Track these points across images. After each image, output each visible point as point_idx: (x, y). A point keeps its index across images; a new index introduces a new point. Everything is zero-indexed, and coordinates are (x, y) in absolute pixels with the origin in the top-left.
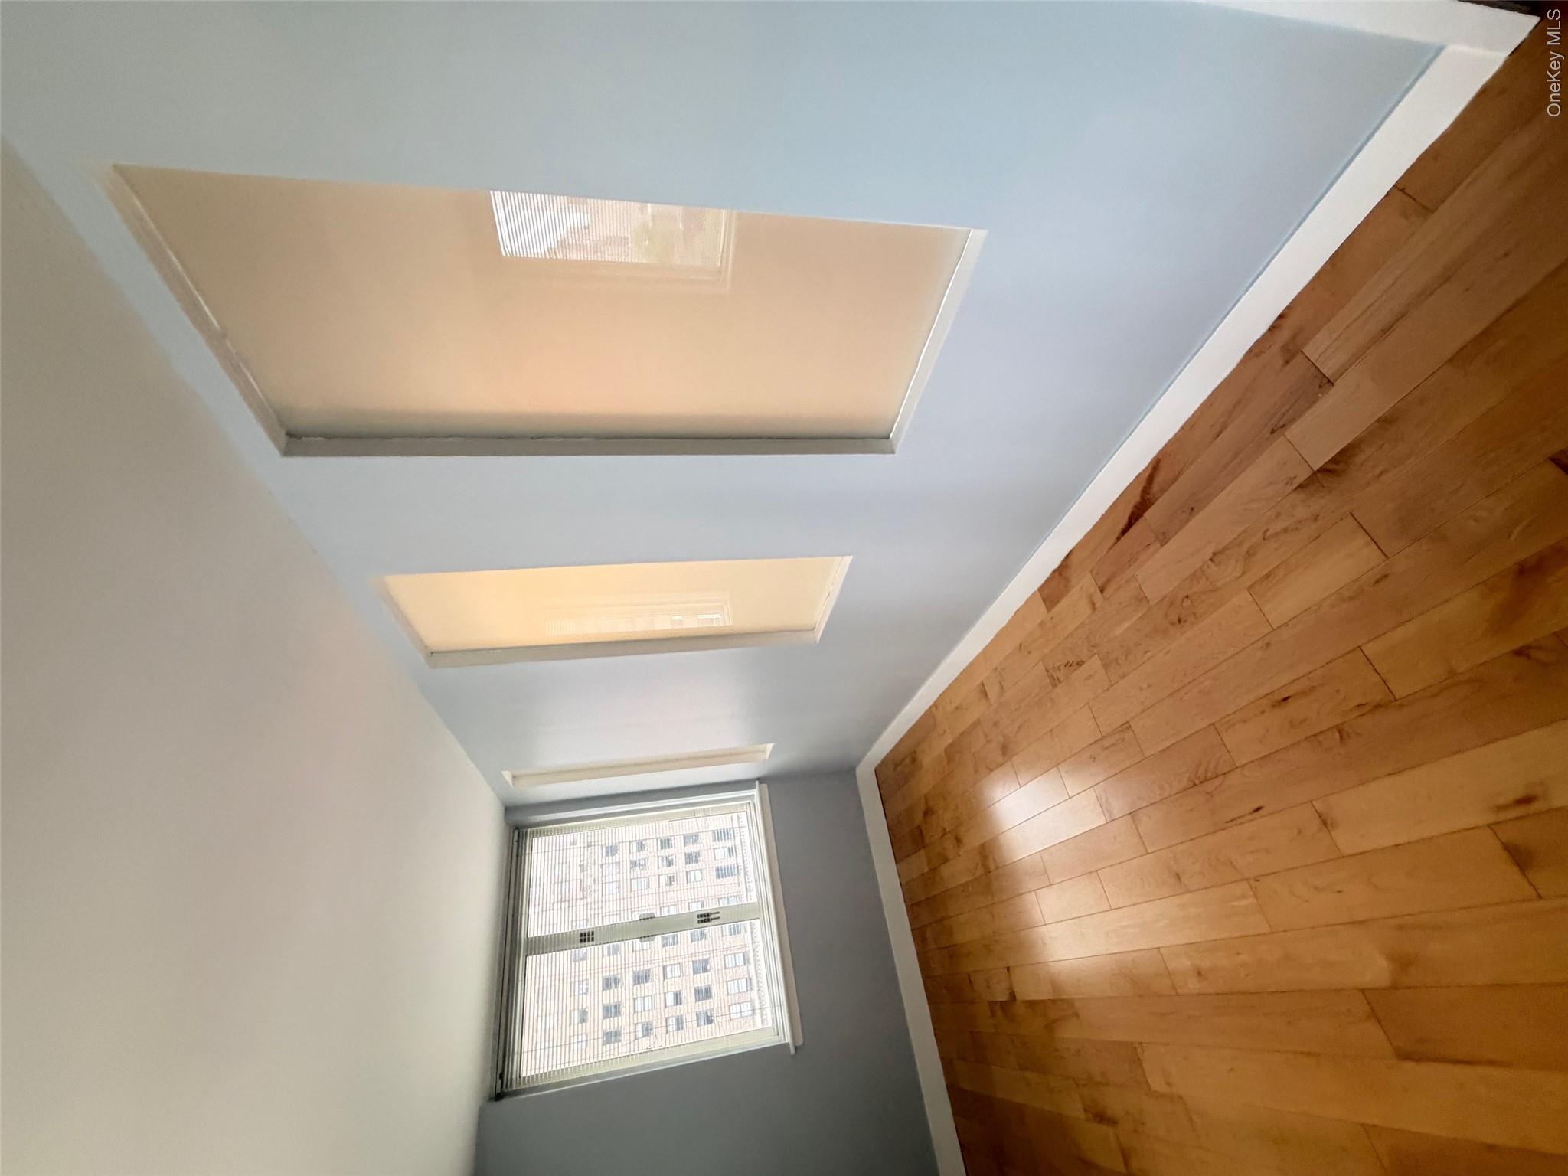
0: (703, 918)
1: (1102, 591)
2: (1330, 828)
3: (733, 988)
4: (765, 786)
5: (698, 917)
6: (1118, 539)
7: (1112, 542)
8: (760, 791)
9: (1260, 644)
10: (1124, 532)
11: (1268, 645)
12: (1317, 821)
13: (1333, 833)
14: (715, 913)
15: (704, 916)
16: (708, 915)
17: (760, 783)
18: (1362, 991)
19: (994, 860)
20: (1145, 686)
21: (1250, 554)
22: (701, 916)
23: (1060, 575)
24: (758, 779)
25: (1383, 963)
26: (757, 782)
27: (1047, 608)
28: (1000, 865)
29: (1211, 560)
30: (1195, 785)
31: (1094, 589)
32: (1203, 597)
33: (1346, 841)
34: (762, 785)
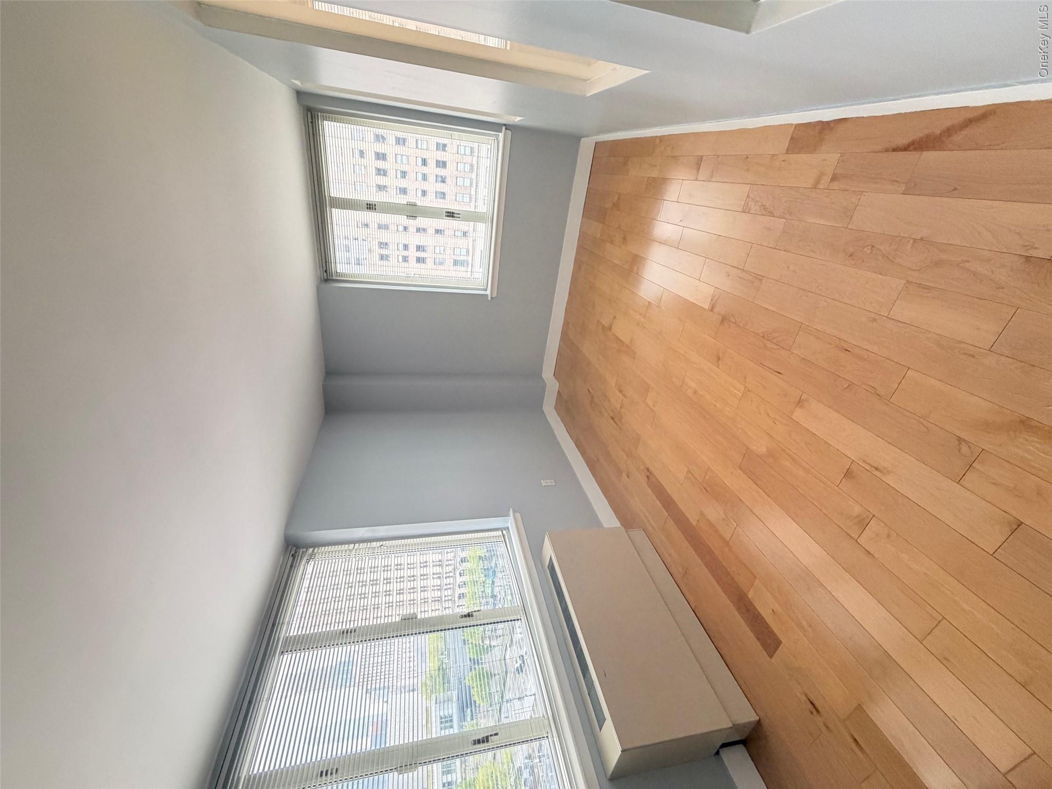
0: (449, 214)
1: (834, 178)
2: (799, 405)
3: (461, 166)
4: (509, 132)
5: (446, 213)
6: (887, 150)
7: (880, 148)
8: (505, 134)
9: (873, 315)
10: (895, 150)
11: (874, 320)
12: (797, 400)
13: (797, 408)
14: (457, 214)
15: (450, 213)
16: (453, 213)
17: (506, 129)
18: (748, 448)
19: (638, 269)
20: (792, 268)
21: (938, 264)
22: (448, 212)
23: (821, 132)
24: (505, 125)
25: (764, 449)
26: (504, 128)
27: (787, 150)
28: (640, 274)
29: (915, 240)
30: (763, 337)
31: (830, 172)
32: (880, 257)
33: (798, 414)
34: (507, 131)
